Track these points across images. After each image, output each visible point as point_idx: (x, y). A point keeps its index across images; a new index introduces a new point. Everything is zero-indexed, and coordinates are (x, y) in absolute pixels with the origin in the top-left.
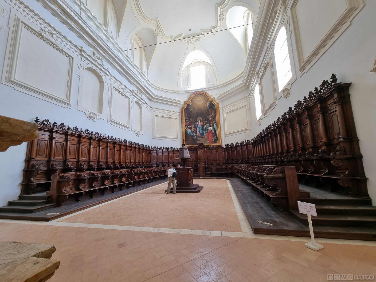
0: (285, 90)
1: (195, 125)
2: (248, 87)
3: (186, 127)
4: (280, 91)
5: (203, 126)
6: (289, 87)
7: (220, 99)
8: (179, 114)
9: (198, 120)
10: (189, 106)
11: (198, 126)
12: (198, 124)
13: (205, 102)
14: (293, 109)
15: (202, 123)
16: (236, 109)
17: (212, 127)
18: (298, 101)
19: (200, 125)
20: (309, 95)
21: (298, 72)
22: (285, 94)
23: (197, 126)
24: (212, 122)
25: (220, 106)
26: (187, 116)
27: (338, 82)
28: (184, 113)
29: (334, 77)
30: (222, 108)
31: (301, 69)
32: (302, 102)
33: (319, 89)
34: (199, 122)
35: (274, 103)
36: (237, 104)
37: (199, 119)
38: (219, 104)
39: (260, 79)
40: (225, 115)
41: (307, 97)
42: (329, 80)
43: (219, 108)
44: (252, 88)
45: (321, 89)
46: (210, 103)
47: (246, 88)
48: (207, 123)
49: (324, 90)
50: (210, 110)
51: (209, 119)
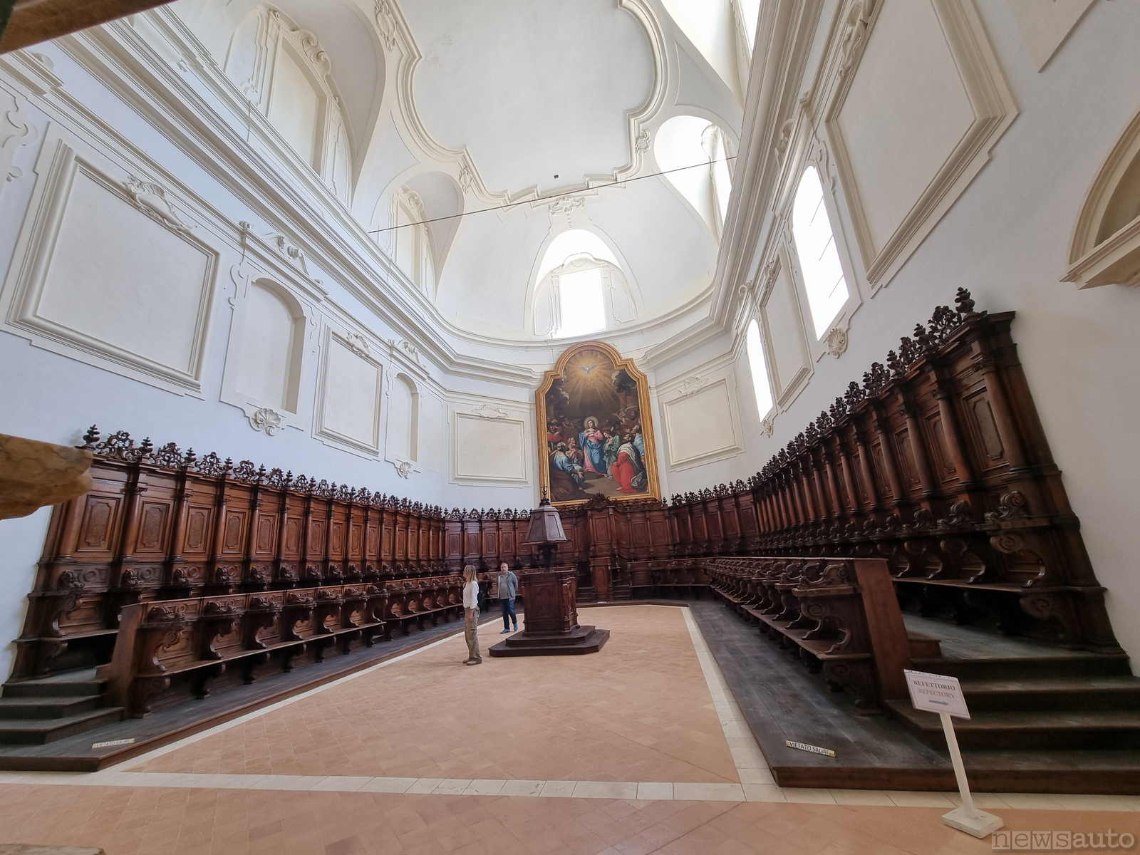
0: (832, 334)
1: (577, 440)
2: (728, 329)
3: (550, 446)
4: (819, 338)
5: (602, 442)
6: (843, 326)
7: (648, 362)
8: (528, 407)
9: (586, 425)
10: (557, 383)
11: (588, 441)
12: (587, 438)
13: (605, 372)
14: (861, 388)
15: (598, 433)
16: (699, 391)
17: (628, 445)
18: (874, 365)
19: (592, 440)
20: (903, 347)
21: (866, 286)
22: (835, 345)
23: (585, 443)
24: (628, 431)
25: (651, 382)
26: (552, 412)
27: (977, 309)
28: (543, 404)
29: (963, 296)
30: (657, 387)
31: (873, 278)
32: (886, 368)
33: (928, 330)
34: (591, 430)
35: (804, 372)
36: (698, 376)
37: (590, 421)
38: (645, 376)
39: (758, 304)
40: (667, 409)
41: (898, 352)
42: (953, 306)
43: (647, 389)
44: (739, 331)
45: (934, 329)
46: (620, 374)
47: (722, 329)
48: (613, 434)
49: (942, 331)
50: (621, 396)
51: (618, 422)
